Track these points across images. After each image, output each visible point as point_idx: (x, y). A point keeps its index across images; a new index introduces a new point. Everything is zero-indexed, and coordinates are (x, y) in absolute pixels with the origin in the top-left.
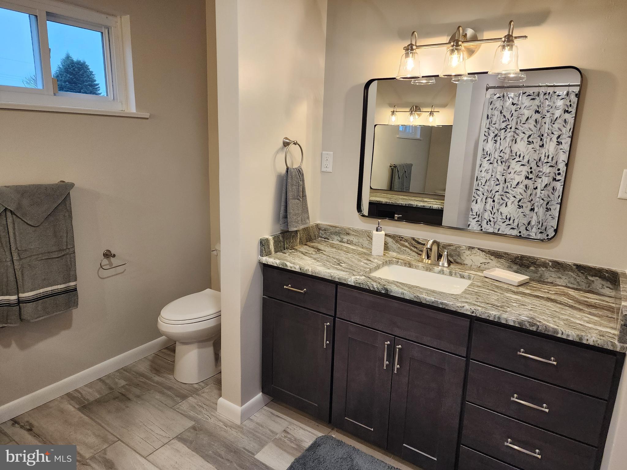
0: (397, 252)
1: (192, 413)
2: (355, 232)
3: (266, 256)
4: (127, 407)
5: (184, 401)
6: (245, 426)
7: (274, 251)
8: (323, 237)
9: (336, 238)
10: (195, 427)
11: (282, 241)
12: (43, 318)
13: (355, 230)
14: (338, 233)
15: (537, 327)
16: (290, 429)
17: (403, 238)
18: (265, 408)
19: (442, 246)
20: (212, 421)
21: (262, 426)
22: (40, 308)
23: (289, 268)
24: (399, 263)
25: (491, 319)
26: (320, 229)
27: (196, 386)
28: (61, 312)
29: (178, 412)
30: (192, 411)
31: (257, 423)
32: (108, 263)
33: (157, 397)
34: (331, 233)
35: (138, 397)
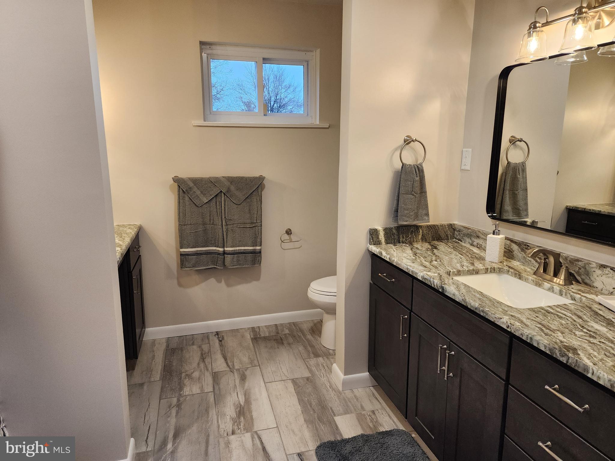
0: (522, 262)
1: (314, 369)
2: (484, 235)
3: (374, 245)
4: (278, 348)
5: (315, 358)
6: (345, 394)
7: (385, 242)
8: (457, 238)
9: (468, 240)
10: (309, 378)
11: (396, 234)
12: (236, 267)
13: (485, 233)
14: (469, 236)
15: (567, 358)
16: (379, 412)
17: (528, 246)
18: (372, 388)
19: (570, 261)
20: (324, 380)
21: (357, 400)
22: (235, 260)
23: (383, 257)
24: (510, 273)
25: (524, 338)
26: (454, 230)
27: (331, 351)
28: (249, 266)
29: (306, 364)
30: (315, 367)
31: (355, 396)
32: (288, 238)
33: (300, 349)
34: (464, 234)
35: (289, 344)
